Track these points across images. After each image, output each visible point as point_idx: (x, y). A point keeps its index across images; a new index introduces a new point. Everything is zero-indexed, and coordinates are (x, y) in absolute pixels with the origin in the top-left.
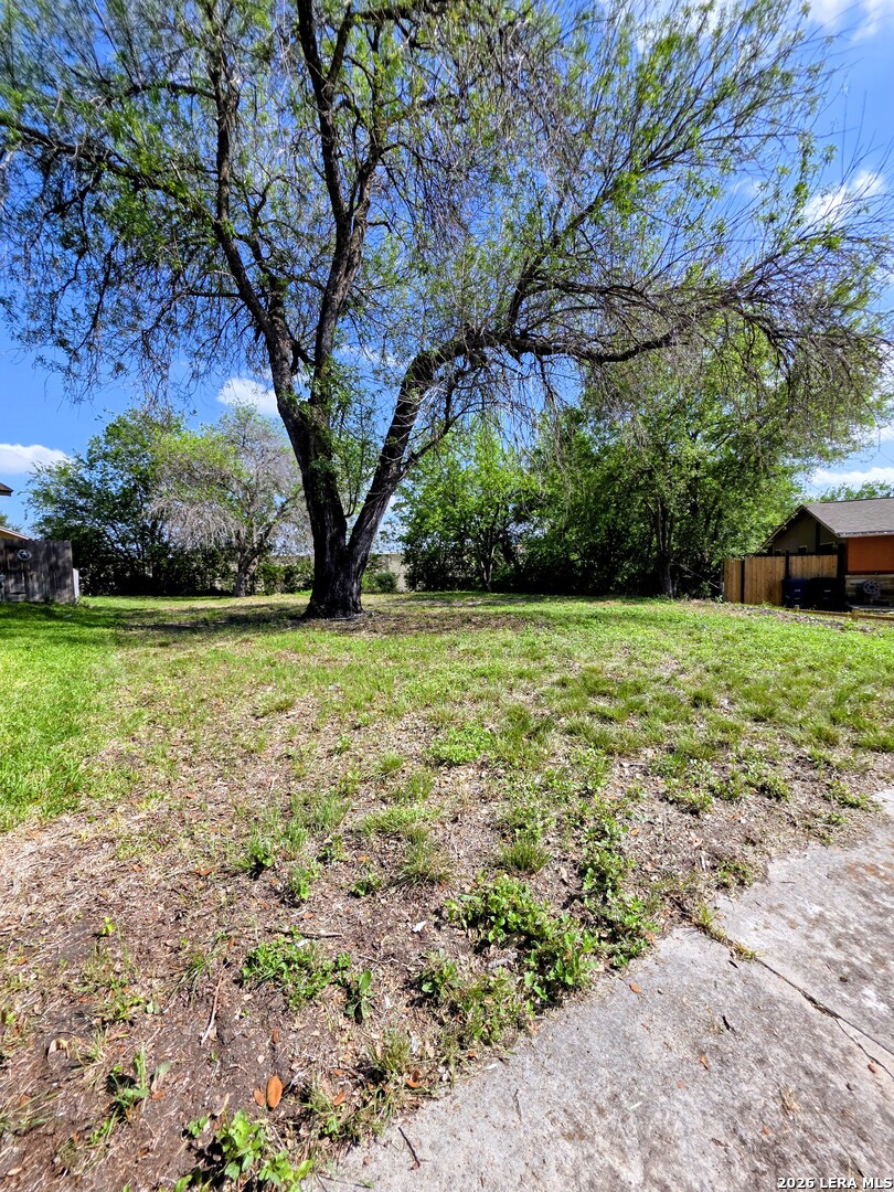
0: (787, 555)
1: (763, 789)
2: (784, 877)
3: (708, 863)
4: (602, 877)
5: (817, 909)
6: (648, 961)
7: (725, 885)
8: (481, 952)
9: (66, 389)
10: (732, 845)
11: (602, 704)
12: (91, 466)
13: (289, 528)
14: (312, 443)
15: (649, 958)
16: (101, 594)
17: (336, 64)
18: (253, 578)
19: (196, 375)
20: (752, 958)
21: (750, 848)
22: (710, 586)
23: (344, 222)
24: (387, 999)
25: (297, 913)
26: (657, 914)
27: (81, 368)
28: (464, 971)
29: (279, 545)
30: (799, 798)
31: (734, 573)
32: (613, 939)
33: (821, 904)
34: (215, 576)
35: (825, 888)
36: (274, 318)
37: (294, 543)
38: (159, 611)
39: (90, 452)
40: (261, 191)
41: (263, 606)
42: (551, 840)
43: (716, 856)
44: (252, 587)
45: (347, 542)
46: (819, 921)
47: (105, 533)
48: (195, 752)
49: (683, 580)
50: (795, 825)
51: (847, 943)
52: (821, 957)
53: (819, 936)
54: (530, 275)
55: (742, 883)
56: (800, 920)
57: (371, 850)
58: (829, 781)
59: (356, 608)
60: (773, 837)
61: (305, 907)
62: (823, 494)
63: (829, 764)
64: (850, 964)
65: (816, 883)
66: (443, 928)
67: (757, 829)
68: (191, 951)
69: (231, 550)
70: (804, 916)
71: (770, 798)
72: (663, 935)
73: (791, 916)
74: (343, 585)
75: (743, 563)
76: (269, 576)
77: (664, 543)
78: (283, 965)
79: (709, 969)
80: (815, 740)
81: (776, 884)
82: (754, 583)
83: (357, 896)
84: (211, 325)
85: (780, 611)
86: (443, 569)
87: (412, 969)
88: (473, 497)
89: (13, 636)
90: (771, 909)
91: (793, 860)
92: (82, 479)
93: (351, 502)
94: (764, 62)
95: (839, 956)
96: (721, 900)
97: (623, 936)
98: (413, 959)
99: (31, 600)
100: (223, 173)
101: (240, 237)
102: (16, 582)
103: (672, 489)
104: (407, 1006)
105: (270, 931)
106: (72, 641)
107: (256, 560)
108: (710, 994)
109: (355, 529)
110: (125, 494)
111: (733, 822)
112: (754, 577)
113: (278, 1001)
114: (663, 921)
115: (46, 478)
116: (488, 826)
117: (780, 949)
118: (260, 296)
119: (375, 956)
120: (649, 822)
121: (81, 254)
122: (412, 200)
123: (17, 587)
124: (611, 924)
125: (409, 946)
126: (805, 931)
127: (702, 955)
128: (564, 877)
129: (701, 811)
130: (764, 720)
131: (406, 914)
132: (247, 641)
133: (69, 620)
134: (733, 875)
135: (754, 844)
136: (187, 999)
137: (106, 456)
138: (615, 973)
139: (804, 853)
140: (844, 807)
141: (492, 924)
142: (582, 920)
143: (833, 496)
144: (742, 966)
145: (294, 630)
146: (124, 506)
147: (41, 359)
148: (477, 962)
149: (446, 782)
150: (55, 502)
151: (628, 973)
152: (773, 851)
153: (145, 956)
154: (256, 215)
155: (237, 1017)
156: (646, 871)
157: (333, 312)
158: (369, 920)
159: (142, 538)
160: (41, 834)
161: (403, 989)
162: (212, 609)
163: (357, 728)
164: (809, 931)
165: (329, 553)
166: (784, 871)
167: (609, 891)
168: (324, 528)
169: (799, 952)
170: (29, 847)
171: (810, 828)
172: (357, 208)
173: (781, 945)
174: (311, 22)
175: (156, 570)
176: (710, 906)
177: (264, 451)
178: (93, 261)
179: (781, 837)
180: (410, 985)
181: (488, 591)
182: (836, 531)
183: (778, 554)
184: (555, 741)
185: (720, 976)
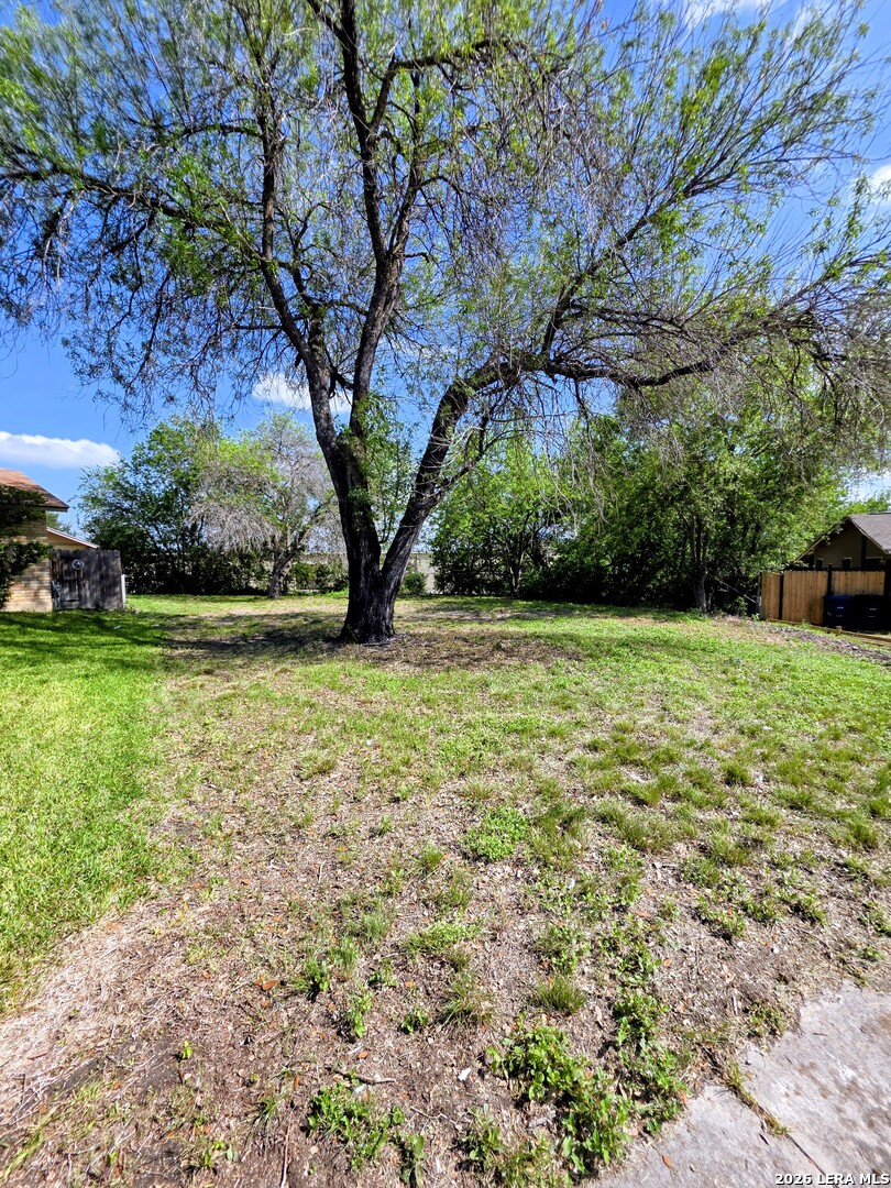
0: (830, 570)
1: (797, 909)
2: (816, 1027)
3: (740, 1004)
4: (636, 1024)
5: (850, 1073)
6: (679, 1126)
7: (758, 1035)
8: (522, 1106)
9: (122, 420)
10: (764, 981)
11: (633, 778)
12: (137, 471)
13: (322, 531)
14: (349, 473)
15: (681, 1122)
16: (144, 593)
17: (379, 112)
18: (288, 579)
19: (238, 396)
20: (783, 1133)
21: (783, 987)
22: (746, 600)
23: (385, 260)
24: (438, 1162)
25: (354, 1050)
26: (689, 1067)
27: (138, 402)
28: (506, 1127)
29: (311, 546)
30: (835, 922)
31: (773, 588)
32: (646, 1098)
33: (854, 1067)
34: (249, 575)
35: (858, 1045)
36: (314, 346)
37: (326, 544)
38: (200, 620)
39: (135, 459)
40: (301, 216)
41: (297, 615)
42: (586, 969)
43: (748, 997)
44: (286, 588)
45: (381, 567)
46: (851, 1090)
47: (148, 533)
48: (247, 822)
49: (717, 593)
50: (829, 957)
51: (880, 1122)
52: (853, 1139)
53: (851, 1110)
54: (565, 304)
55: (773, 1032)
56: (832, 1087)
57: (417, 973)
58: (866, 901)
59: (390, 632)
60: (806, 973)
61: (360, 1044)
62: (870, 496)
63: (866, 876)
64: (883, 1153)
65: (848, 1037)
66: (487, 1077)
67: (790, 961)
68: (261, 1088)
69: (266, 553)
70: (836, 1082)
71: (803, 920)
72: (695, 1093)
73: (823, 1081)
74: (376, 610)
75: (782, 577)
76: (302, 576)
77: (698, 555)
78: (345, 1119)
79: (740, 1143)
80: (853, 840)
81: (808, 1035)
82: (794, 598)
83: (406, 1031)
84: (253, 347)
85: (819, 633)
86: (471, 572)
87: (459, 1127)
88: (502, 503)
89: (72, 658)
90: (803, 1069)
91: (826, 1004)
92: (128, 482)
93: (385, 525)
94: (817, 86)
95: (871, 1139)
96: (753, 1052)
97: (656, 1095)
98: (460, 1114)
99: (84, 607)
100: (268, 212)
101: (282, 265)
102: (71, 591)
103: (708, 504)
104: (456, 1170)
105: (329, 1069)
106: (126, 665)
107: (289, 563)
108: (740, 1177)
109: (389, 555)
110: (167, 498)
111: (766, 952)
112: (794, 592)
113: (341, 1159)
114: (695, 1075)
115: (96, 483)
116: (526, 946)
117: (812, 1123)
118: (299, 318)
119: (425, 1110)
120: (682, 950)
121: (135, 289)
122: (451, 228)
123: (71, 596)
124: (644, 1080)
125: (456, 1097)
126: (837, 1102)
127: (733, 1124)
128: (599, 1019)
129: (734, 937)
130: (800, 808)
131: (452, 1056)
132: (284, 671)
133: (119, 634)
134: (766, 1021)
135: (787, 982)
136: (261, 1146)
137: (149, 461)
138: (649, 1139)
139: (838, 996)
140: (880, 936)
141: (532, 1077)
142: (616, 1071)
143: (882, 499)
144: (772, 1141)
145: (330, 657)
146: (166, 508)
147: (100, 393)
148: (518, 1119)
149: (484, 882)
150: (104, 505)
151: (660, 1140)
152: (805, 990)
153: (222, 1089)
154: (297, 242)
155: (306, 1174)
156: (678, 1013)
157: (371, 346)
158: (419, 1064)
159: (183, 539)
160: (120, 926)
161: (451, 1150)
162: (250, 618)
163: (397, 800)
164: (841, 1102)
165: (363, 579)
166: (816, 1019)
167: (643, 1040)
168: (359, 554)
169: (830, 1129)
170: (110, 943)
171: (844, 963)
172: (397, 245)
173: (814, 1118)
174: (356, 73)
175: (196, 569)
176: (740, 1060)
177: (300, 456)
178: (147, 295)
179: (815, 974)
180: (458, 1145)
181: (517, 598)
182: (885, 547)
183: (819, 568)
184: (589, 830)
185: (751, 1152)
